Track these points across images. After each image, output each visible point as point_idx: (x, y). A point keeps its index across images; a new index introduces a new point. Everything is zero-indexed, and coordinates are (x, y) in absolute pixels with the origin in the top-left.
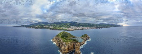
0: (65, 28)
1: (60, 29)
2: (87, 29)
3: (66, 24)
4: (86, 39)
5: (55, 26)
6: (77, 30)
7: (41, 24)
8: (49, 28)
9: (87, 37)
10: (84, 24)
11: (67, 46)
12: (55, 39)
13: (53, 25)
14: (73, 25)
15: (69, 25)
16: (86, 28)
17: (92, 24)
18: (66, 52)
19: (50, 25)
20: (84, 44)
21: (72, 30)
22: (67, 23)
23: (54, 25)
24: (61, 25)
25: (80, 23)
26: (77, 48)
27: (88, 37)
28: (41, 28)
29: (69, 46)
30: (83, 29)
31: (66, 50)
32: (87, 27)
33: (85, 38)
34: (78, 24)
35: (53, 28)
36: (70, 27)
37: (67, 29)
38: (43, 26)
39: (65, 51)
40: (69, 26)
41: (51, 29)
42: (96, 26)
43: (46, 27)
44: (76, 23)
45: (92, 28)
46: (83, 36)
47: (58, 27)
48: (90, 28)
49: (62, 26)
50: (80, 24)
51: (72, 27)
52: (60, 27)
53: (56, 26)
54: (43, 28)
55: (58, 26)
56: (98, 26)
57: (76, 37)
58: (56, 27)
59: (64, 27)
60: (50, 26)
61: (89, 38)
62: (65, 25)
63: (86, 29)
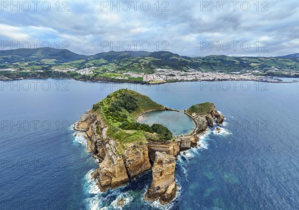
0: (134, 75)
1: (120, 78)
2: (213, 80)
3: (140, 61)
4: (205, 125)
5: (101, 69)
6: (176, 81)
7: (38, 59)
8: (77, 74)
9: (210, 116)
10: (203, 59)
11: (117, 160)
12: (85, 121)
13: (95, 65)
14: (165, 65)
15: (150, 64)
16: (211, 75)
17: (238, 59)
18: (114, 180)
19: (83, 64)
20: (194, 144)
21: (159, 84)
22: (143, 57)
23: (101, 65)
24: (125, 65)
25: (189, 58)
26: (161, 175)
27: (218, 116)
28: (40, 78)
29: (130, 159)
30: (196, 80)
31: (115, 177)
32: (213, 70)
33: (202, 119)
34: (182, 62)
35: (95, 75)
36: (153, 72)
37: (142, 78)
38: (51, 66)
39: (111, 178)
40: (152, 68)
41: (85, 78)
42: (262, 67)
43: (65, 71)
44: (174, 57)
45: (235, 77)
46: (193, 109)
47: (114, 72)
48: (227, 76)
49: (126, 67)
50: (189, 61)
51: (159, 69)
52: (120, 69)
53: (105, 67)
54: (47, 74)
55: (112, 67)
56: (274, 69)
57: (167, 109)
58: (104, 71)
59: (131, 70)
60: (81, 66)
61: (222, 121)
62: (136, 65)
63: (211, 79)
